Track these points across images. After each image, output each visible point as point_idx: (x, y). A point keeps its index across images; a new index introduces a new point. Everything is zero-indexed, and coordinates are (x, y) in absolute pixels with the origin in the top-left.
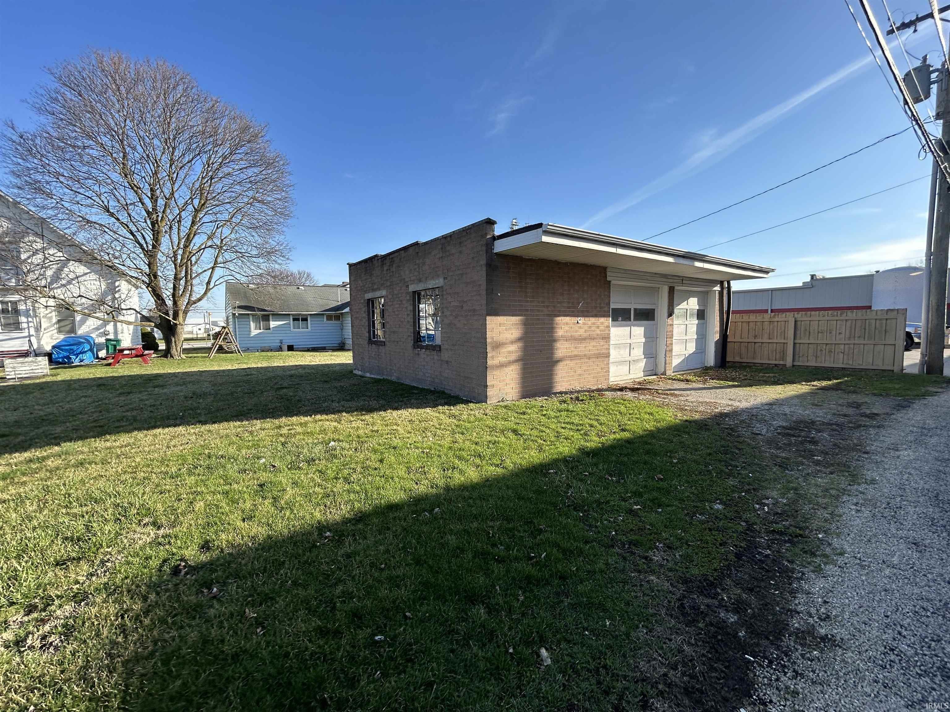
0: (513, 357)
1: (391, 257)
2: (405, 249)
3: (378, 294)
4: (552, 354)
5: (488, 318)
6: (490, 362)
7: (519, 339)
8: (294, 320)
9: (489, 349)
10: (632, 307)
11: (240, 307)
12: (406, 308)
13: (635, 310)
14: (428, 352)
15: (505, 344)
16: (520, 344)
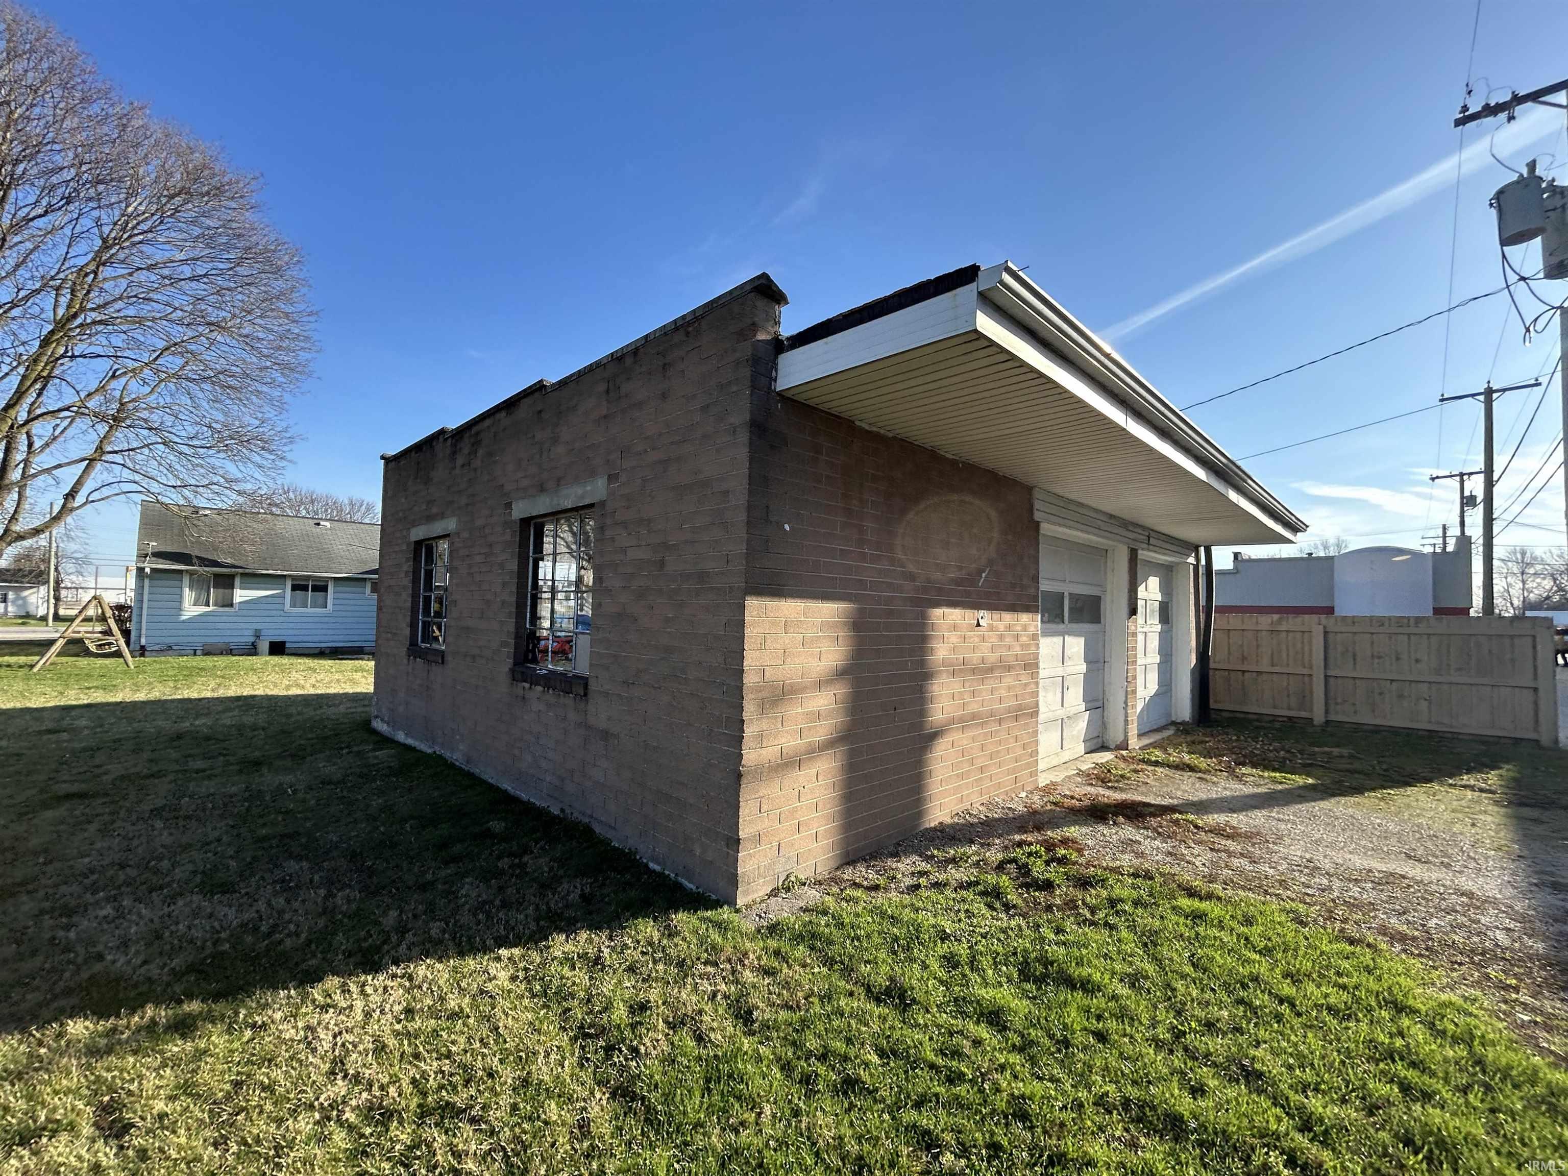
0: (822, 731)
1: (474, 430)
2: (510, 405)
3: (438, 528)
4: (922, 713)
5: (754, 606)
6: (751, 756)
7: (842, 673)
8: (295, 588)
9: (750, 709)
10: (1067, 589)
11: (158, 555)
12: (502, 565)
13: (1074, 597)
14: (550, 696)
15: (803, 689)
16: (841, 690)
